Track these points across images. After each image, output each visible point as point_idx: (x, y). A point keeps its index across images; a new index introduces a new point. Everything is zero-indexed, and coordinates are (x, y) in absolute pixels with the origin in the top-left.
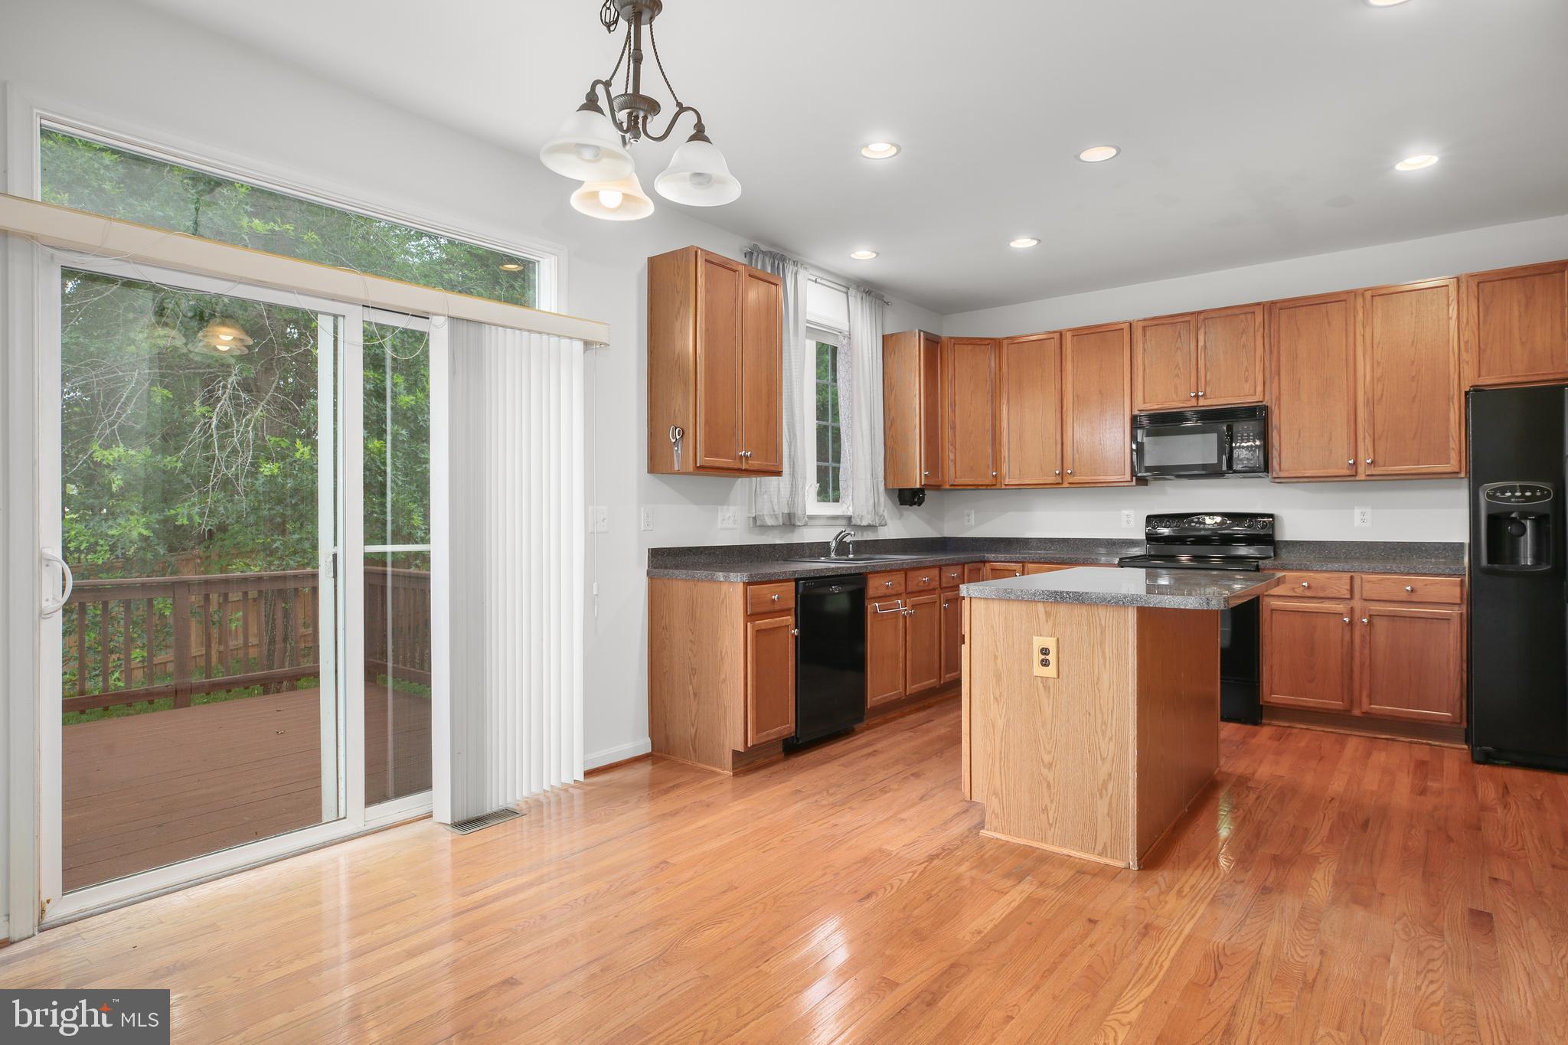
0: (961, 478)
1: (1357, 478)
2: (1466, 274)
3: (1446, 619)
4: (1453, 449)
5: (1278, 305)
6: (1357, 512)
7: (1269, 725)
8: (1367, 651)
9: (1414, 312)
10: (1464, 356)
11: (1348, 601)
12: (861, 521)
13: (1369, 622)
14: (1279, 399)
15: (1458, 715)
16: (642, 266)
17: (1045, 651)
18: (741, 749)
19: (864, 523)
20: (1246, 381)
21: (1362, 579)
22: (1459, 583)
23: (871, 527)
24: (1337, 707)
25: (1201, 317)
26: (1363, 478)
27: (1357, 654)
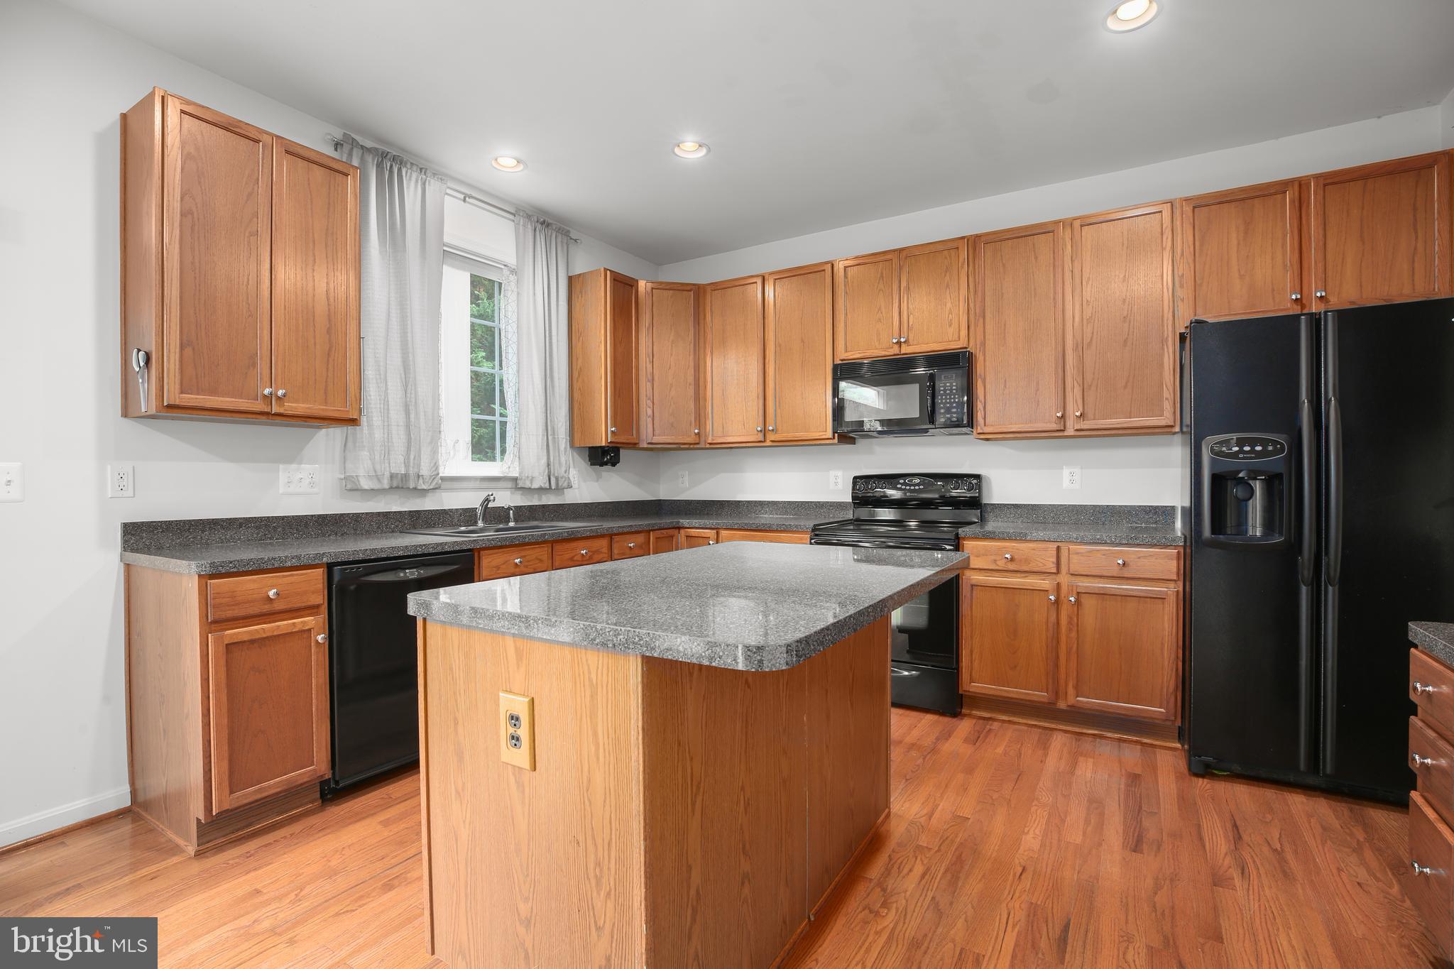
0: (659, 435)
1: (1066, 433)
2: (1181, 198)
3: (1161, 599)
4: (1167, 399)
5: (983, 239)
6: (1066, 472)
7: (969, 715)
8: (1074, 634)
9: (1126, 242)
10: (1179, 292)
11: (1054, 576)
12: (531, 483)
13: (1077, 600)
14: (983, 344)
15: (1173, 711)
17: (514, 720)
20: (950, 326)
21: (1069, 549)
22: (1175, 556)
24: (1042, 700)
25: (904, 253)
26: (1072, 434)
27: (1063, 638)
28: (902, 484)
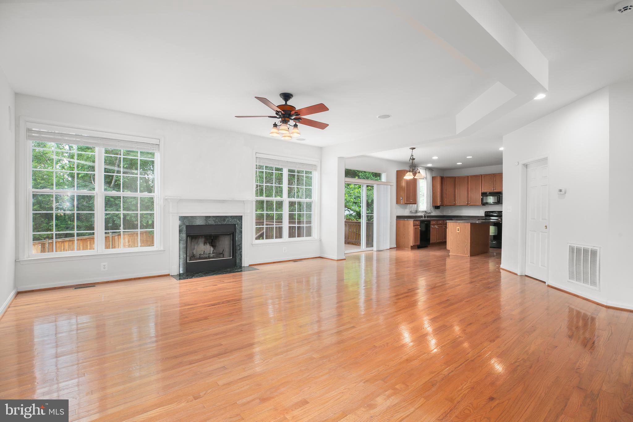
0: (448, 204)
16: (395, 172)
17: (458, 229)
18: (412, 245)
19: (429, 212)
23: (430, 213)
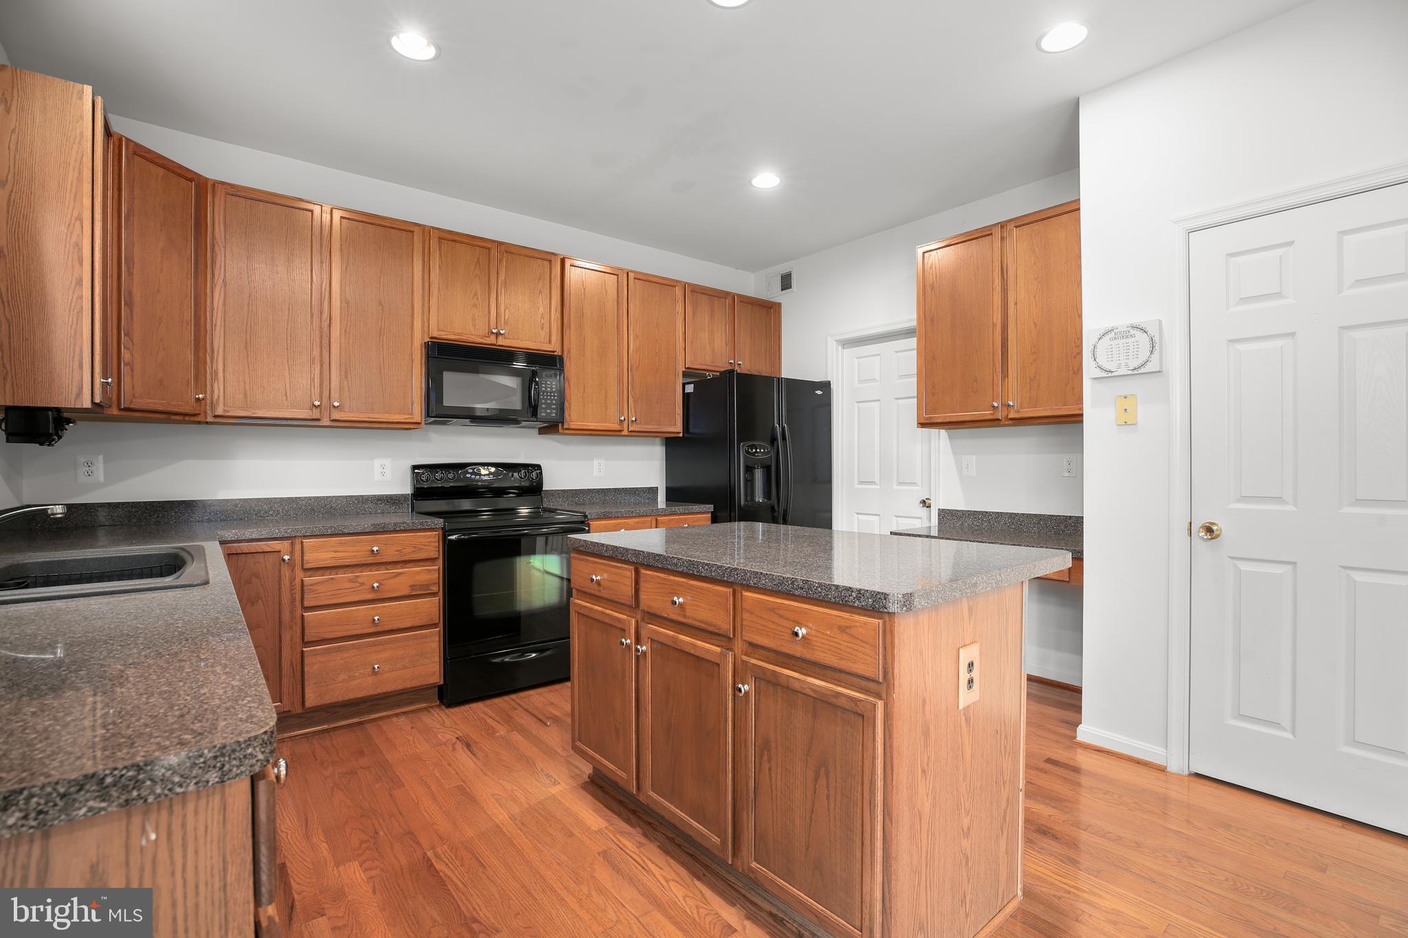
1: (623, 433)
6: (596, 462)
20: (542, 329)
26: (627, 434)
28: (471, 474)
